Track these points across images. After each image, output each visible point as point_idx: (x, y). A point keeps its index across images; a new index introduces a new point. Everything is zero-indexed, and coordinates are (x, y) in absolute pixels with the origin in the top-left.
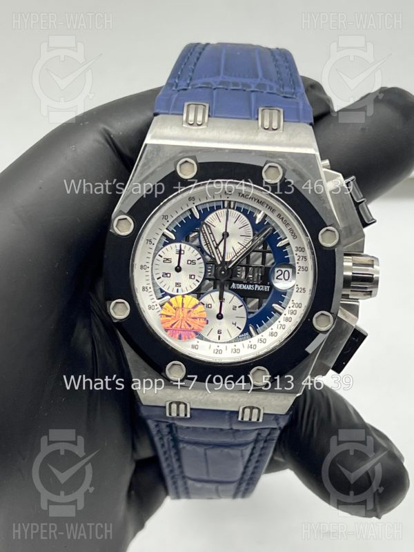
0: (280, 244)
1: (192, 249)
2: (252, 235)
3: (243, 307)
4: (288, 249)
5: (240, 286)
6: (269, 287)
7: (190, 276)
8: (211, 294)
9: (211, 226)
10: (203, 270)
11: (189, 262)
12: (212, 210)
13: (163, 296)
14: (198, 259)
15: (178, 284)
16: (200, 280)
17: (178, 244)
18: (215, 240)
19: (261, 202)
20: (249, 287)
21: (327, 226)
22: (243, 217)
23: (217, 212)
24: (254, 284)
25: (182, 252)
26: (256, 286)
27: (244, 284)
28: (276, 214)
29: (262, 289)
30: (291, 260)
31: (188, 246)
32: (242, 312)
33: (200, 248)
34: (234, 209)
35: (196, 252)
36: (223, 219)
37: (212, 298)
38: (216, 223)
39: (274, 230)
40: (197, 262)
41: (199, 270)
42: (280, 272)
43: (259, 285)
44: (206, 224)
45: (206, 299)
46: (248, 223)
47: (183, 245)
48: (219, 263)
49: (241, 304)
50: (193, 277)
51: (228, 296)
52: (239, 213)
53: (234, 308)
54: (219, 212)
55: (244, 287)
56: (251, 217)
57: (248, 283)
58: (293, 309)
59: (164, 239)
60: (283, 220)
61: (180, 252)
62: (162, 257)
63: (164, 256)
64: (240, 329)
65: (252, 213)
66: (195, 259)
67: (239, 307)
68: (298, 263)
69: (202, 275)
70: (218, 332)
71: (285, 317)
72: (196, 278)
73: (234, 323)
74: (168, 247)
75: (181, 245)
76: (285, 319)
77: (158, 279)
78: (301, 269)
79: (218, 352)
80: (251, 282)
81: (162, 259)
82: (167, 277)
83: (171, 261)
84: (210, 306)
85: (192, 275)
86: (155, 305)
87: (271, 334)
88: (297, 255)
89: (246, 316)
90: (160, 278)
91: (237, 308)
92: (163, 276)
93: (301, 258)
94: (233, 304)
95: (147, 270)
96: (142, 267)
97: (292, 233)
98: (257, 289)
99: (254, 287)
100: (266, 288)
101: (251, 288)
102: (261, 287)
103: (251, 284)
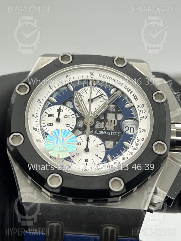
0: (127, 106)
1: (68, 109)
4: (132, 109)
5: (100, 133)
6: (120, 133)
7: (66, 125)
8: (81, 136)
10: (75, 122)
11: (66, 117)
12: (82, 87)
14: (72, 115)
16: (73, 127)
17: (58, 106)
20: (107, 133)
21: (158, 91)
22: (102, 91)
23: (85, 88)
24: (110, 131)
25: (61, 111)
26: (112, 132)
27: (104, 131)
28: (124, 86)
30: (135, 115)
31: (65, 107)
32: (102, 148)
35: (71, 111)
36: (89, 92)
37: (81, 139)
38: (84, 94)
40: (71, 117)
41: (72, 121)
42: (127, 128)
46: (105, 94)
47: (62, 107)
49: (102, 142)
50: (68, 126)
51: (92, 138)
52: (99, 89)
53: (97, 145)
55: (103, 133)
58: (138, 143)
59: (49, 103)
60: (129, 90)
61: (59, 111)
62: (47, 113)
63: (49, 113)
64: (101, 159)
65: (108, 89)
66: (70, 115)
67: (100, 145)
68: (139, 115)
69: (75, 125)
70: (86, 160)
71: (133, 148)
72: (70, 127)
73: (97, 155)
74: (52, 107)
75: (60, 107)
76: (133, 149)
77: (44, 126)
78: (142, 118)
79: (86, 170)
80: (108, 130)
81: (47, 115)
82: (50, 125)
83: (53, 116)
84: (80, 144)
85: (67, 125)
86: (41, 140)
87: (124, 159)
88: (139, 110)
89: (105, 150)
90: (45, 126)
91: (99, 145)
92: (47, 125)
93: (142, 111)
94: (96, 142)
95: (37, 118)
96: (33, 116)
97: (134, 97)
98: (112, 134)
99: (110, 133)
100: (118, 134)
101: (108, 133)
102: (115, 133)
103: (109, 131)
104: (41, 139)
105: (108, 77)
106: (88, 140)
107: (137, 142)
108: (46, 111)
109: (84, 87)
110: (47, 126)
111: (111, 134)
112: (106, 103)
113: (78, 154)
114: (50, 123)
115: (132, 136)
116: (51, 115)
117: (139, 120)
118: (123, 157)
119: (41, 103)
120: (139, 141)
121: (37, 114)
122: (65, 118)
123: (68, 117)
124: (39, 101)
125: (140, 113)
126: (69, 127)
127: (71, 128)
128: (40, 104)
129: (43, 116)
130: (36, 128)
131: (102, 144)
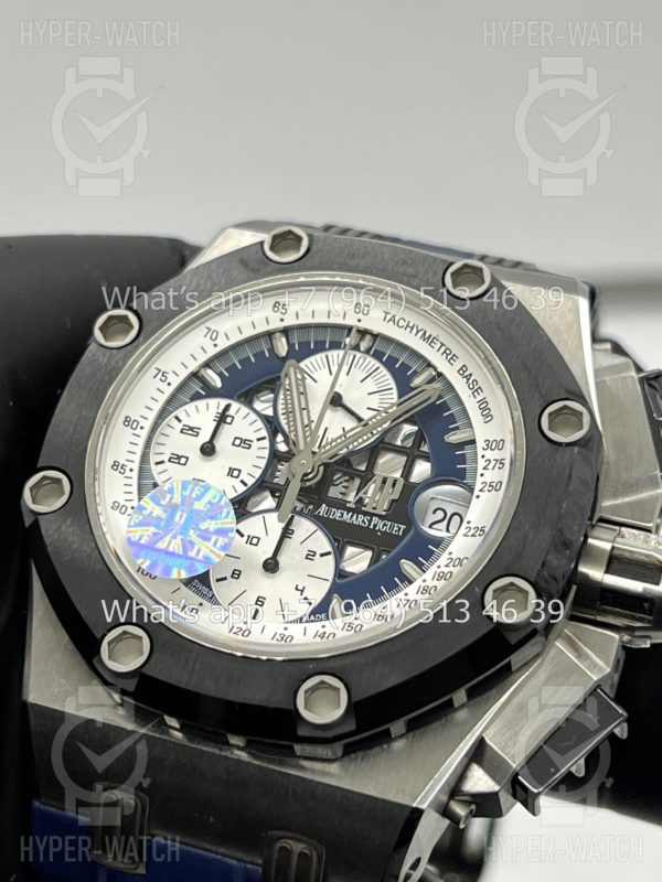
0: (453, 438)
1: (253, 417)
3: (330, 557)
4: (468, 451)
5: (337, 514)
6: (403, 527)
7: (231, 471)
8: (267, 515)
9: (309, 381)
10: (263, 463)
11: (238, 442)
12: (320, 347)
14: (259, 440)
16: (251, 482)
17: (224, 402)
18: (307, 408)
19: (429, 338)
20: (359, 520)
22: (384, 371)
23: (330, 353)
24: (372, 515)
25: (229, 420)
26: (375, 520)
27: (349, 510)
28: (458, 365)
29: (386, 529)
30: (469, 474)
31: (245, 410)
32: (327, 568)
34: (367, 352)
35: (260, 424)
37: (265, 525)
38: (320, 374)
39: (446, 408)
40: (255, 444)
41: (252, 464)
42: (440, 515)
43: (380, 517)
45: (251, 526)
46: (393, 385)
47: (235, 406)
49: (328, 548)
50: (236, 473)
51: (304, 527)
52: (378, 364)
53: (310, 556)
54: (333, 354)
55: (347, 517)
56: (403, 379)
57: (359, 511)
58: (446, 570)
59: (196, 387)
60: (471, 381)
61: (222, 419)
62: (179, 421)
63: (186, 421)
65: (405, 367)
66: (253, 437)
67: (322, 555)
68: (482, 475)
69: (258, 473)
70: (258, 600)
72: (240, 479)
73: (300, 587)
74: (201, 403)
75: (228, 405)
77: (157, 464)
78: (486, 488)
79: (241, 633)
80: (364, 509)
81: (180, 426)
82: (179, 463)
83: (198, 433)
84: (255, 541)
85: (234, 469)
86: (129, 508)
88: (485, 459)
89: (331, 577)
90: (162, 462)
91: (318, 556)
92: (169, 461)
93: (493, 463)
94: (310, 545)
95: (137, 432)
96: (127, 421)
97: (483, 410)
98: (375, 526)
99: (370, 522)
100: (396, 528)
101: (363, 521)
102: (385, 525)
103: (365, 513)
104: (129, 504)
105: (412, 329)
106: (287, 533)
107: (443, 569)
108: (180, 413)
109: (326, 350)
110: (167, 465)
111: (372, 526)
112: (384, 415)
113: (239, 575)
114: (180, 454)
115: (438, 542)
116: (191, 429)
117: (476, 492)
119: (166, 383)
120: (451, 564)
121: (140, 419)
122: (233, 444)
123: (245, 443)
124: (160, 376)
125: (484, 468)
126: (237, 477)
128: (163, 386)
129: (163, 428)
130: (126, 463)
131: (329, 553)
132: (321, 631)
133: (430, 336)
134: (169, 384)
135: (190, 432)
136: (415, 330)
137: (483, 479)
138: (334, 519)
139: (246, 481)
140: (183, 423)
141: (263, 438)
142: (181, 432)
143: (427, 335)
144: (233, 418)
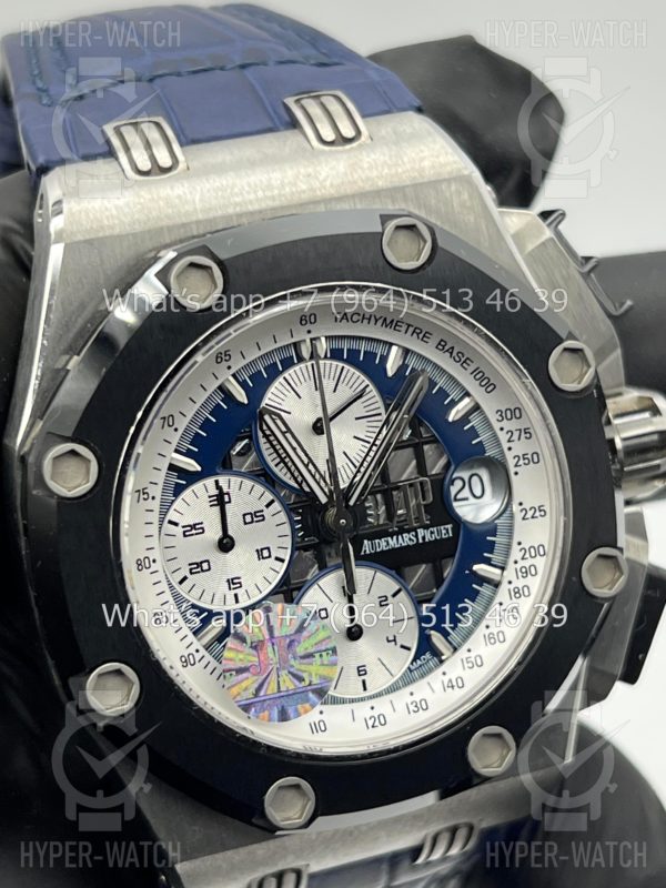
0: (454, 415)
1: (248, 483)
2: (382, 410)
3: (402, 594)
4: (476, 420)
5: (383, 544)
6: (449, 526)
7: (259, 552)
8: (320, 583)
9: (283, 414)
10: (287, 529)
11: (248, 519)
12: (274, 372)
13: (205, 622)
14: (268, 506)
15: (233, 583)
16: (287, 556)
17: (210, 482)
19: (392, 323)
20: (406, 540)
21: (561, 341)
22: (350, 370)
23: (286, 375)
24: (415, 530)
25: (226, 499)
26: (421, 532)
28: (433, 341)
30: (487, 445)
31: (235, 480)
32: (404, 605)
33: (265, 476)
35: (259, 489)
36: (306, 388)
37: (324, 593)
38: (289, 401)
39: (432, 384)
40: (266, 512)
41: (277, 532)
43: (426, 527)
44: (271, 413)
45: (313, 598)
46: (367, 382)
47: (223, 480)
48: (324, 500)
49: (397, 587)
50: (266, 553)
51: (362, 574)
52: (341, 365)
53: (383, 602)
54: (290, 373)
55: (393, 542)
56: (370, 366)
57: (401, 531)
58: (527, 563)
59: (176, 480)
60: (454, 354)
61: (221, 500)
62: (176, 524)
63: (182, 521)
64: (409, 649)
65: (370, 355)
66: (261, 505)
67: (394, 595)
68: (510, 449)
69: (288, 542)
70: (359, 671)
71: (512, 587)
72: (274, 555)
73: (391, 638)
74: (187, 494)
75: (217, 482)
76: (513, 593)
77: (181, 582)
78: (521, 462)
79: (377, 723)
80: (405, 527)
81: (179, 530)
82: (203, 571)
83: (202, 528)
84: (323, 614)
85: (262, 549)
86: (194, 653)
87: (490, 639)
88: (505, 431)
89: (413, 613)
90: (185, 578)
91: (390, 598)
92: (191, 573)
93: (516, 434)
94: (377, 592)
95: (153, 568)
96: (140, 565)
97: (482, 380)
98: (424, 538)
99: (417, 536)
100: (444, 532)
101: (410, 539)
102: (432, 533)
103: (408, 531)
104: (192, 650)
105: (369, 319)
106: (349, 591)
107: (521, 563)
108: (172, 515)
109: (282, 372)
110: (192, 579)
111: (421, 541)
114: (199, 561)
115: (493, 530)
116: (193, 527)
117: (512, 470)
118: (487, 632)
119: (150, 499)
120: (527, 555)
121: (148, 554)
122: (246, 523)
123: (257, 516)
124: (141, 496)
125: (509, 441)
126: (270, 556)
127: (277, 559)
128: (150, 504)
129: (163, 540)
130: (164, 609)
131: (399, 590)
132: (446, 679)
133: (392, 321)
134: (153, 498)
135: (194, 532)
136: (373, 319)
137: (513, 453)
138: (382, 551)
139: (282, 557)
140: (181, 524)
141: (272, 501)
142: (185, 536)
143: (388, 322)
144: (228, 494)
